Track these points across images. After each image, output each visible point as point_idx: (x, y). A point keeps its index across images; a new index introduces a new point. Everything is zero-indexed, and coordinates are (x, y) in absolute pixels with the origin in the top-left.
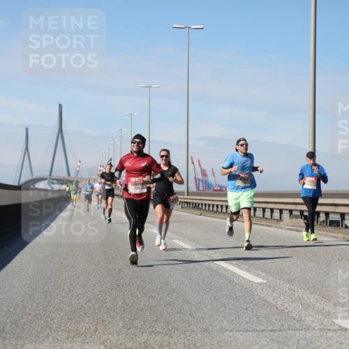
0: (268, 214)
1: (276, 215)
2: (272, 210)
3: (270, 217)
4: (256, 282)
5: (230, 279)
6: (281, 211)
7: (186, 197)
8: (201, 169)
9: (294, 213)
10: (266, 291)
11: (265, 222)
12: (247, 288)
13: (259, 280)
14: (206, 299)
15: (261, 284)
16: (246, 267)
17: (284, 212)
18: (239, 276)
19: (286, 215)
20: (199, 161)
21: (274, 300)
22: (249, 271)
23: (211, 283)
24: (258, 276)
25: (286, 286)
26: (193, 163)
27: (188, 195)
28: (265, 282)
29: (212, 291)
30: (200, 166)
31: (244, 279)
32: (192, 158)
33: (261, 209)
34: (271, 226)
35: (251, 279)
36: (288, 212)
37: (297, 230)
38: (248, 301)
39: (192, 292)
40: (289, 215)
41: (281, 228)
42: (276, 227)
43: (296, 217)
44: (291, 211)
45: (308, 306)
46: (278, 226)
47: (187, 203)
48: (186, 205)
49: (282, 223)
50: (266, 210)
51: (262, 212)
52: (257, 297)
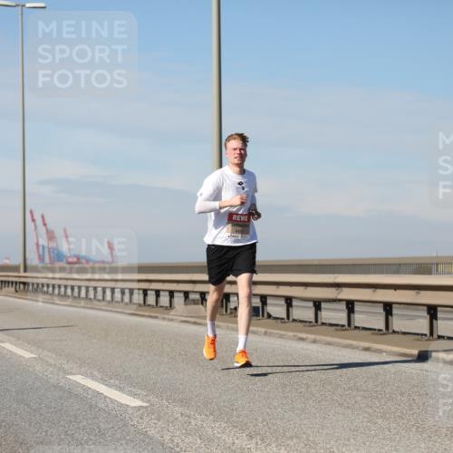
0: (151, 299)
1: (164, 300)
2: (158, 293)
3: (154, 304)
4: (132, 405)
5: (91, 403)
6: (171, 293)
7: (22, 274)
8: (47, 230)
9: (192, 296)
10: (146, 419)
11: (146, 311)
12: (118, 415)
13: (136, 403)
14: (52, 436)
15: (139, 408)
16: (117, 382)
17: (176, 294)
18: (106, 397)
19: (179, 299)
20: (43, 217)
21: (158, 432)
22: (121, 389)
23: (60, 410)
24: (135, 395)
25: (179, 409)
26: (34, 220)
27: (25, 271)
28: (145, 404)
29: (62, 423)
30: (45, 225)
31: (113, 401)
32: (31, 212)
33: (141, 292)
34: (156, 317)
35: (123, 402)
36: (182, 295)
37: (195, 323)
38: (119, 436)
39: (30, 425)
40: (183, 299)
41: (172, 320)
42: (164, 319)
43: (195, 302)
44: (186, 294)
45: (210, 440)
46: (167, 316)
47: (24, 284)
48: (22, 286)
49: (172, 312)
50: (149, 292)
51: (142, 297)
52: (132, 429)
